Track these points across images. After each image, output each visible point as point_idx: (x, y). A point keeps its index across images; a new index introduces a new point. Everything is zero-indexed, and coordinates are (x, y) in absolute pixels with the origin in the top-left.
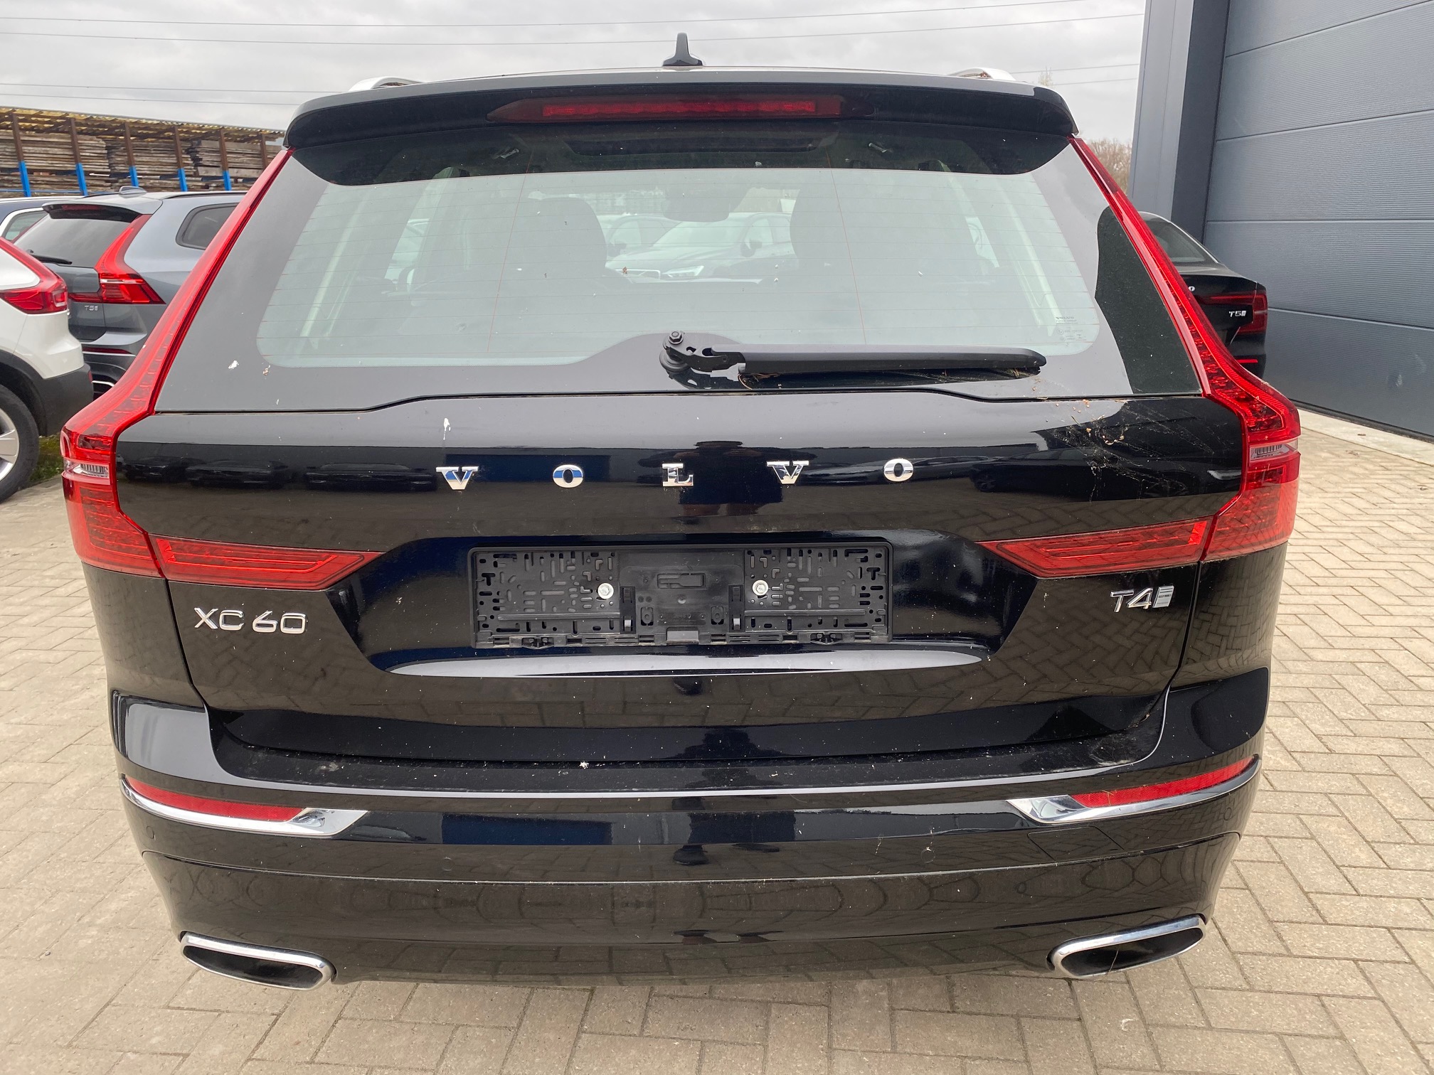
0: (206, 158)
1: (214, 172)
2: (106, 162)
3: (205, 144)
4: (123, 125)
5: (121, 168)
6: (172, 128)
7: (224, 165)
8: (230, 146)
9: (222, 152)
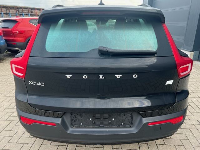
0: (20, 11)
1: (21, 13)
2: (6, 12)
3: (20, 9)
4: (8, 6)
5: (8, 13)
6: (15, 7)
7: (23, 12)
8: (24, 9)
9: (22, 10)
